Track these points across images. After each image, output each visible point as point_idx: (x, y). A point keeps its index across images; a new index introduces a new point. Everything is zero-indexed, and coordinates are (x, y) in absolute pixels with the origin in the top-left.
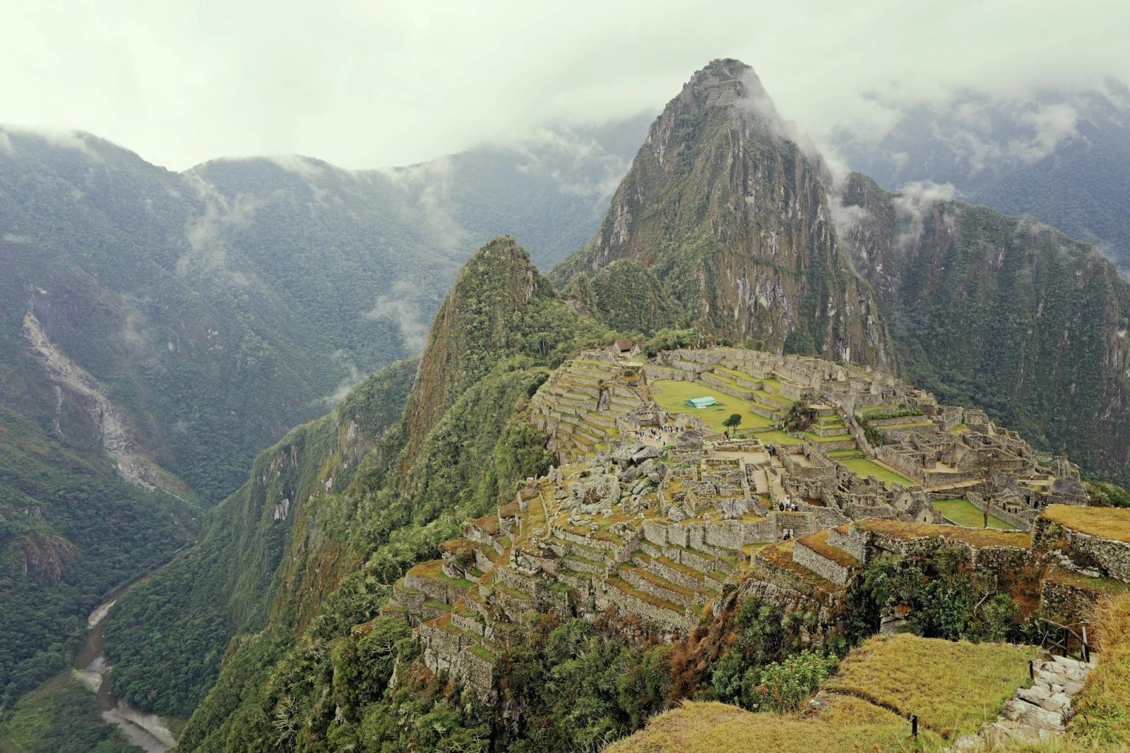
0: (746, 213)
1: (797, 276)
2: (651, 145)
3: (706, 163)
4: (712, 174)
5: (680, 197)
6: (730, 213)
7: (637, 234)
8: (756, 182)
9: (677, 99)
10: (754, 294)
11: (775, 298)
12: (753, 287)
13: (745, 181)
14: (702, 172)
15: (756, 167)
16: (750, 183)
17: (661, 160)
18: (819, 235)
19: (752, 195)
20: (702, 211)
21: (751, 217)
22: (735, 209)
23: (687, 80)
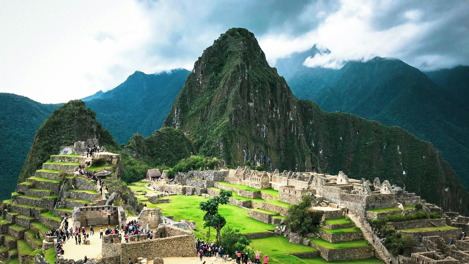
0: (249, 112)
1: (278, 151)
2: (195, 74)
3: (226, 81)
4: (229, 88)
5: (211, 102)
6: (240, 110)
7: (186, 125)
8: (255, 94)
9: (210, 48)
10: (253, 159)
11: (265, 163)
12: (253, 156)
13: (248, 93)
14: (223, 87)
15: (255, 86)
16: (251, 94)
17: (200, 82)
18: (290, 128)
19: (252, 102)
20: (223, 110)
21: (252, 114)
22: (243, 108)
23: (217, 38)
